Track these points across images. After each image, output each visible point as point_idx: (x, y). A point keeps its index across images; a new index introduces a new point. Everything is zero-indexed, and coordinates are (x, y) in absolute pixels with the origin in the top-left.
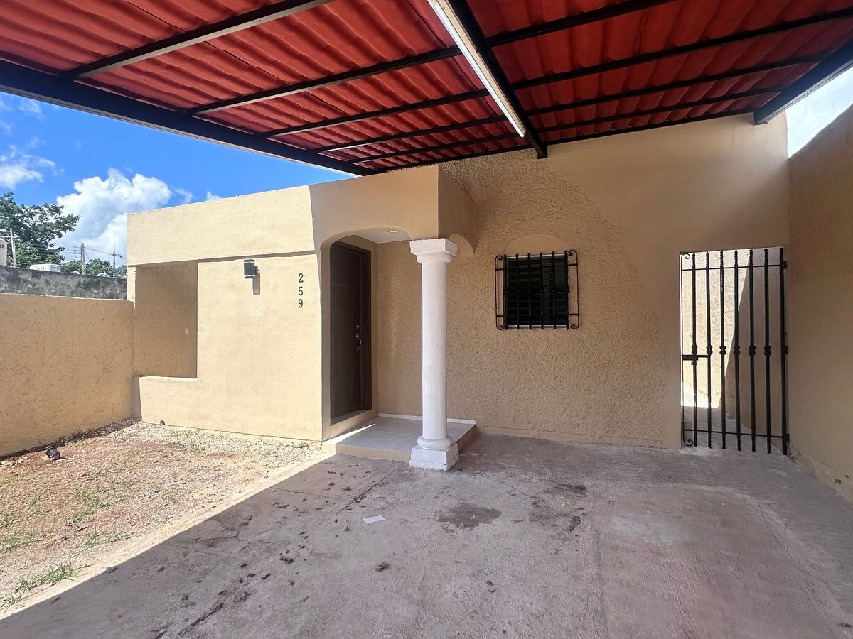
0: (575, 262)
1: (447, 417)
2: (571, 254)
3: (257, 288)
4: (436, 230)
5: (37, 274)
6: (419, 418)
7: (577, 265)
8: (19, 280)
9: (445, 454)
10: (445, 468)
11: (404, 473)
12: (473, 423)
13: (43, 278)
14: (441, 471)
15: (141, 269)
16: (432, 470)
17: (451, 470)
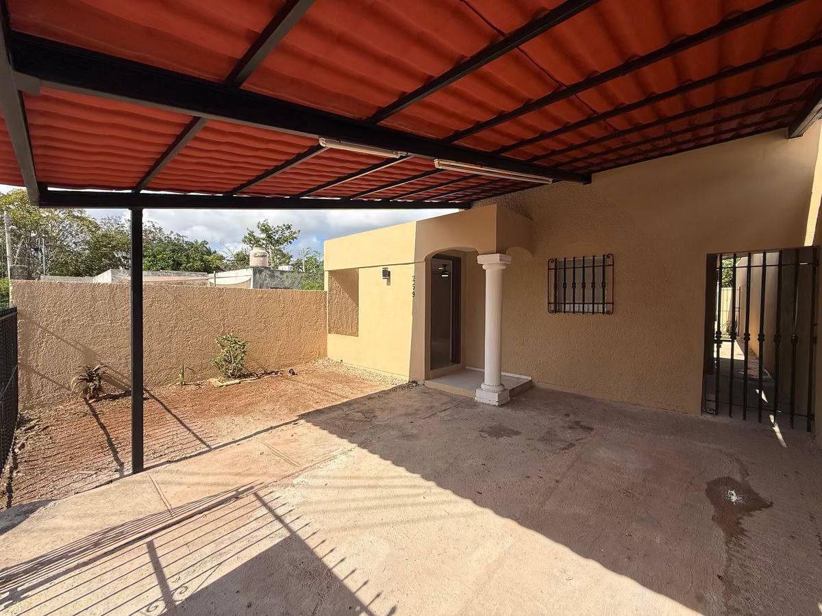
0: (612, 264)
1: (500, 371)
2: (609, 257)
3: (389, 283)
4: (494, 248)
5: (282, 272)
6: (481, 370)
7: (613, 265)
8: (274, 276)
9: (497, 395)
10: (497, 404)
11: (472, 404)
12: (530, 378)
13: (285, 275)
14: (495, 406)
15: (331, 272)
16: (489, 405)
17: (501, 406)
